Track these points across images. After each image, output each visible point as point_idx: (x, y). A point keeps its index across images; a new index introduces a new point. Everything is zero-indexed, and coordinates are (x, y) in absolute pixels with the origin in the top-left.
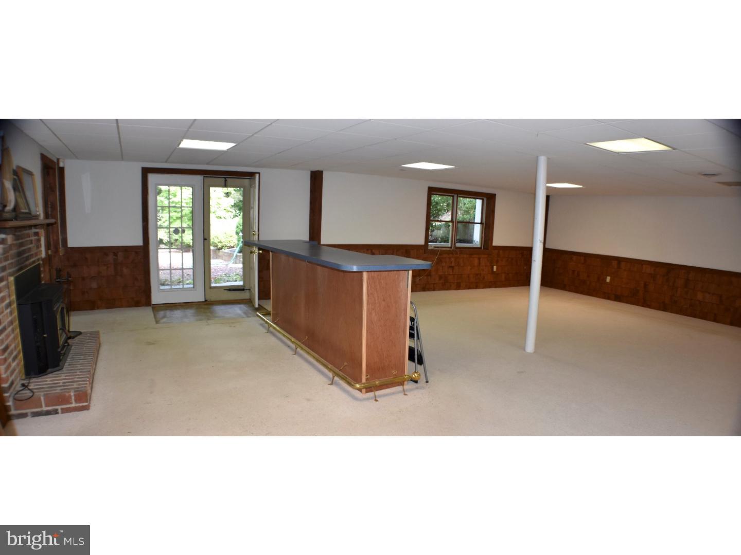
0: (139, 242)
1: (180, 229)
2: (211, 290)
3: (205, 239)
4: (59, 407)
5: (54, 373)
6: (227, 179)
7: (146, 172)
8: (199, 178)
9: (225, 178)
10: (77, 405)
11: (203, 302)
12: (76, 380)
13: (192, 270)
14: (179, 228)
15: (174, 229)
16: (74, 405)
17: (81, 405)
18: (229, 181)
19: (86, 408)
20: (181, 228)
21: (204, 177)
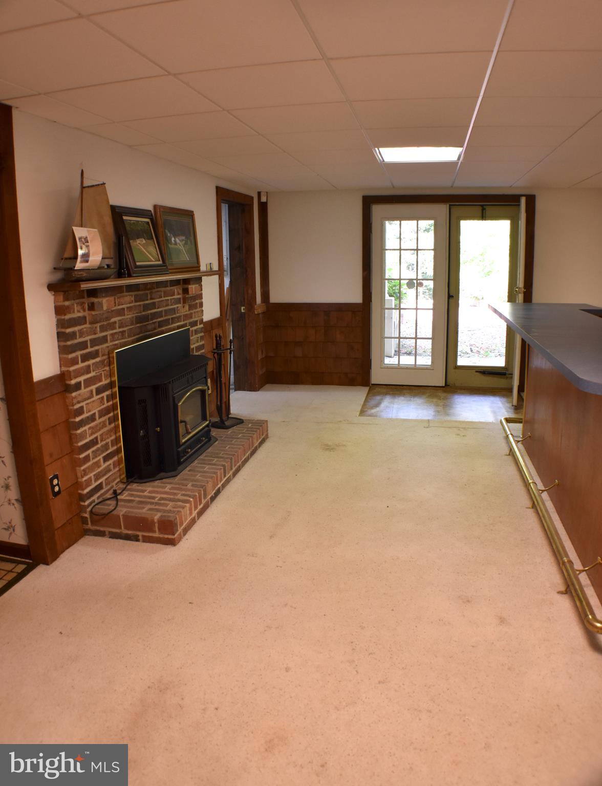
0: (356, 297)
1: (415, 281)
2: (457, 370)
3: (450, 296)
4: (140, 534)
5: (164, 480)
6: (485, 207)
7: (369, 202)
8: (443, 209)
9: (482, 206)
10: (161, 536)
11: (442, 387)
12: (179, 497)
13: (430, 341)
14: (415, 279)
15: (408, 281)
16: (157, 535)
17: (166, 536)
18: (489, 210)
19: (172, 543)
20: (417, 279)
21: (450, 205)
